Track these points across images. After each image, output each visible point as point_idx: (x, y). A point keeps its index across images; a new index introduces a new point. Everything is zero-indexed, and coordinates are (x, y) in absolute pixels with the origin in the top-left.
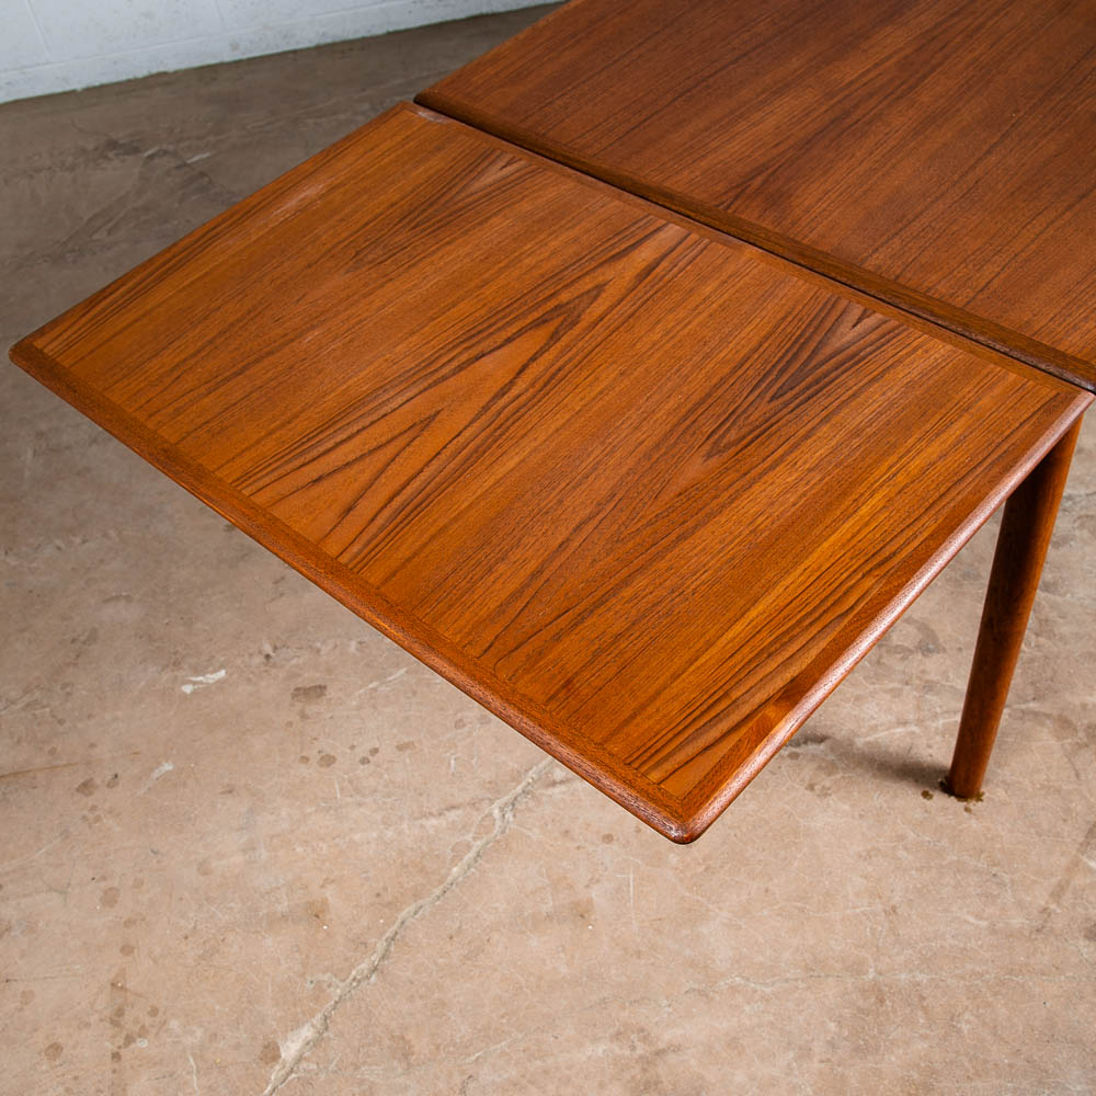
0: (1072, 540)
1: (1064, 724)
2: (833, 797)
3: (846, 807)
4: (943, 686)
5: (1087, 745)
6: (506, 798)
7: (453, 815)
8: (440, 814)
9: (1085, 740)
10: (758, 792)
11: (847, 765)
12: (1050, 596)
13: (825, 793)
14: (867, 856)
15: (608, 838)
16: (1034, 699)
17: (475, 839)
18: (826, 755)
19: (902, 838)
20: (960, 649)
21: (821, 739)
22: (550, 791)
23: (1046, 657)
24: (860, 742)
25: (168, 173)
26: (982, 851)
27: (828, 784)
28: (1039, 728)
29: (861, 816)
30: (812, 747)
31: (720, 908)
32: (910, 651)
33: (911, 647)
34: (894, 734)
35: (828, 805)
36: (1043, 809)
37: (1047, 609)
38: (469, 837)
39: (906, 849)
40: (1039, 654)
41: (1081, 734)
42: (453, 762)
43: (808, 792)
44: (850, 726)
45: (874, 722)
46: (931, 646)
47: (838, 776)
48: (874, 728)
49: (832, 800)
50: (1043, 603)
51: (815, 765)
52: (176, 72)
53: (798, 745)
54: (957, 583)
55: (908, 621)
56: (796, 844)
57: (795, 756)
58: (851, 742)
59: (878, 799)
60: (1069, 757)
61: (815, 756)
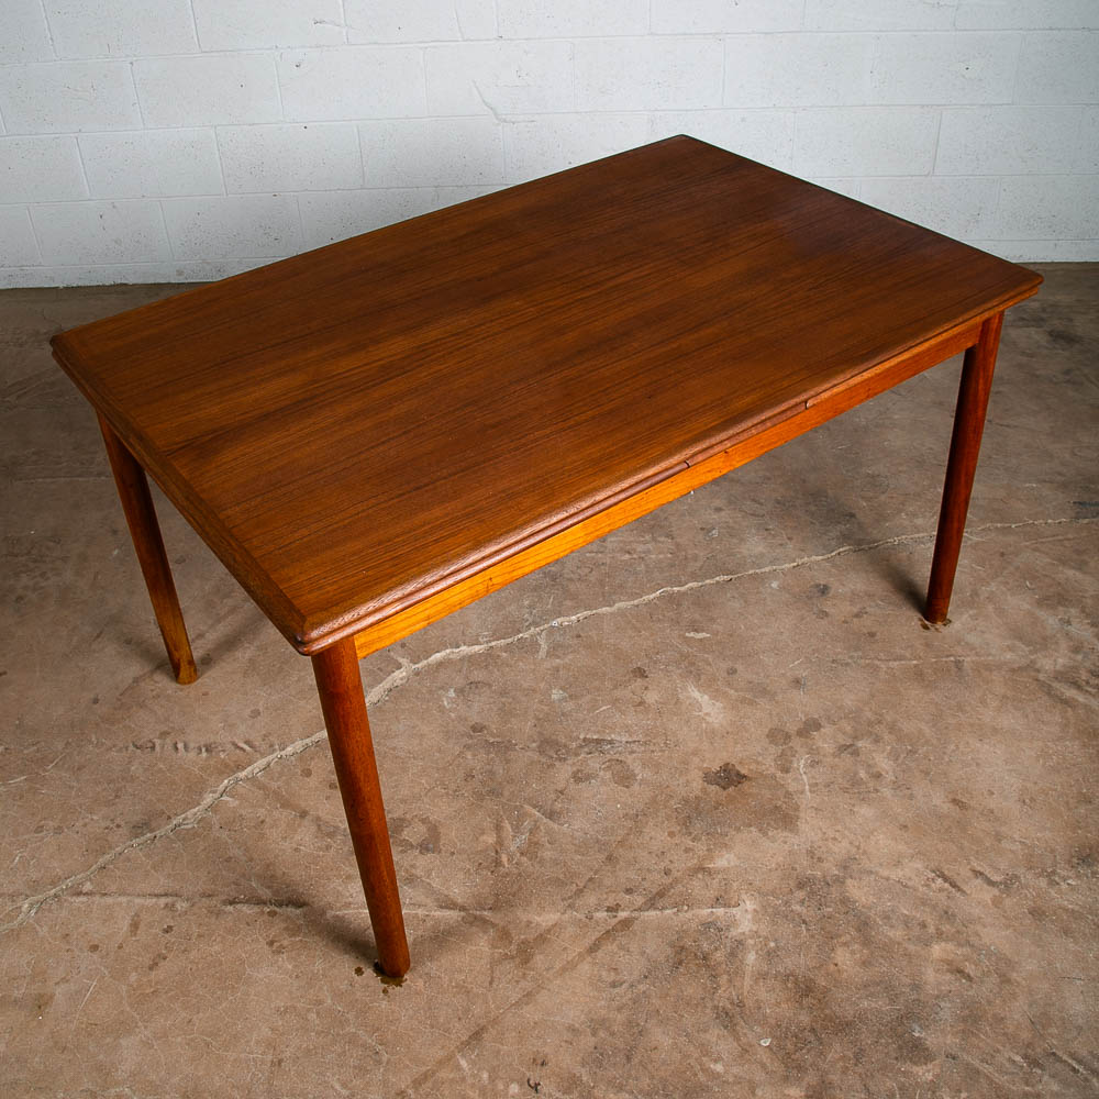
0: (593, 778)
1: (505, 935)
2: (284, 956)
3: (290, 967)
4: (422, 881)
5: (513, 958)
6: (40, 897)
9: (514, 953)
10: (228, 937)
11: (310, 931)
12: (550, 823)
13: (279, 951)
14: (282, 1013)
15: (95, 948)
16: (491, 909)
18: (298, 919)
19: (320, 1002)
20: (453, 853)
21: (299, 904)
22: (75, 899)
23: (520, 875)
24: (330, 914)
26: (378, 1029)
27: (285, 943)
28: (481, 934)
29: (297, 977)
30: (290, 910)
31: (146, 1027)
32: (412, 846)
33: (415, 844)
35: (277, 961)
36: (448, 1005)
37: (542, 834)
39: (318, 1013)
40: (516, 871)
41: (513, 947)
42: (18, 858)
43: (266, 947)
44: (330, 899)
45: (350, 900)
46: (431, 846)
47: (298, 939)
48: (348, 905)
49: (282, 958)
50: (542, 828)
51: (283, 925)
52: (134, 285)
53: (281, 905)
54: (480, 797)
55: (424, 821)
56: (233, 987)
57: (272, 914)
58: (323, 913)
59: (319, 966)
60: (493, 963)
61: (288, 917)
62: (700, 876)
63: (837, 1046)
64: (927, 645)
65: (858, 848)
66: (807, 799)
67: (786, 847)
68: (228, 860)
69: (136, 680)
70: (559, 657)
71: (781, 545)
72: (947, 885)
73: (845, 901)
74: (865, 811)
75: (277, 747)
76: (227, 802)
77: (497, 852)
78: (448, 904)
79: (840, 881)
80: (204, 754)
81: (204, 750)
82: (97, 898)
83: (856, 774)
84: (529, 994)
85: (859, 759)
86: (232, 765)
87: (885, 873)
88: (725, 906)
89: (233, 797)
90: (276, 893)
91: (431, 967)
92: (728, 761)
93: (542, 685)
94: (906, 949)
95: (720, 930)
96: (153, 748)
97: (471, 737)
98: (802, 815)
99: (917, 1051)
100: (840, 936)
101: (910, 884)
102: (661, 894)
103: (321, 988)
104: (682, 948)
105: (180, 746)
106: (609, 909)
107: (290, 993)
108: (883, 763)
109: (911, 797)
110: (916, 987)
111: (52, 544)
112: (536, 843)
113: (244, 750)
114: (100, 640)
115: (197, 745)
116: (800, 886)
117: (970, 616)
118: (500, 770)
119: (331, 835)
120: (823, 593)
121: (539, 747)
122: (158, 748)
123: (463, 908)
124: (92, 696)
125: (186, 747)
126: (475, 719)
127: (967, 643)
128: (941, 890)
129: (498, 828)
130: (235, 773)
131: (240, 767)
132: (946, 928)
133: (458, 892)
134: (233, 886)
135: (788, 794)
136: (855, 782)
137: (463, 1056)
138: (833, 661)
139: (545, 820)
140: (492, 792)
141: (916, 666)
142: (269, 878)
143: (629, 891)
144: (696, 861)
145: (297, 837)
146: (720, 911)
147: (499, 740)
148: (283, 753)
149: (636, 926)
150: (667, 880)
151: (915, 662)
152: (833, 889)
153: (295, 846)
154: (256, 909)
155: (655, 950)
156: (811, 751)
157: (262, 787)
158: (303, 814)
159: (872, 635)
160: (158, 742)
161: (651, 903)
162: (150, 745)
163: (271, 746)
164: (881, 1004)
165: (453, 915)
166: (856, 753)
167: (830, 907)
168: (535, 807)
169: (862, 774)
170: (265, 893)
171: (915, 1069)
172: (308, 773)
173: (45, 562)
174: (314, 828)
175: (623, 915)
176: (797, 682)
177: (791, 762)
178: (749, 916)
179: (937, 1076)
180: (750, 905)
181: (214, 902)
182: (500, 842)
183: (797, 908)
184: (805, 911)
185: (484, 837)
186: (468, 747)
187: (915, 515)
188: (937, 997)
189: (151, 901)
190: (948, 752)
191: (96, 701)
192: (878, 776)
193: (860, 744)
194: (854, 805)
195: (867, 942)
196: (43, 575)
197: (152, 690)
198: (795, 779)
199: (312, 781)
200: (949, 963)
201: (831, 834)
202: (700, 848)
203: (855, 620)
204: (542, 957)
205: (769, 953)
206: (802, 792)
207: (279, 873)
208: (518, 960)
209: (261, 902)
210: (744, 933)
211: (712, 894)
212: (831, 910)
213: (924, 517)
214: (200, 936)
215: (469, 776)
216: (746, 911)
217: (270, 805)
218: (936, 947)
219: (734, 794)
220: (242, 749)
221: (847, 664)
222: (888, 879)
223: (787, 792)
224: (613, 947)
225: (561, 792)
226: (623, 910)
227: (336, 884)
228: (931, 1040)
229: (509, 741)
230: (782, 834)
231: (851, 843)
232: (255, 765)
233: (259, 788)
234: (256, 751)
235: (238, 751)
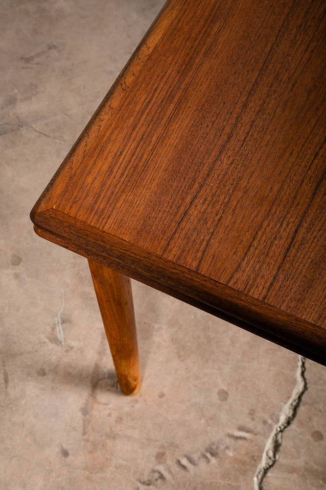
69: (85, 411)
75: (270, 421)
80: (213, 461)
81: (209, 455)
86: (247, 459)
96: (162, 477)
105: (184, 462)
113: (245, 438)
114: (10, 384)
115: (199, 454)
122: (166, 474)
124: (57, 450)
125: (190, 460)
130: (255, 466)
131: (254, 458)
148: (280, 425)
157: (291, 469)
160: (161, 468)
162: (156, 475)
163: (265, 422)
172: (318, 436)
191: (65, 454)
197: (110, 415)
220: (241, 438)
232: (266, 449)
233: (291, 472)
234: (256, 434)
235: (240, 442)
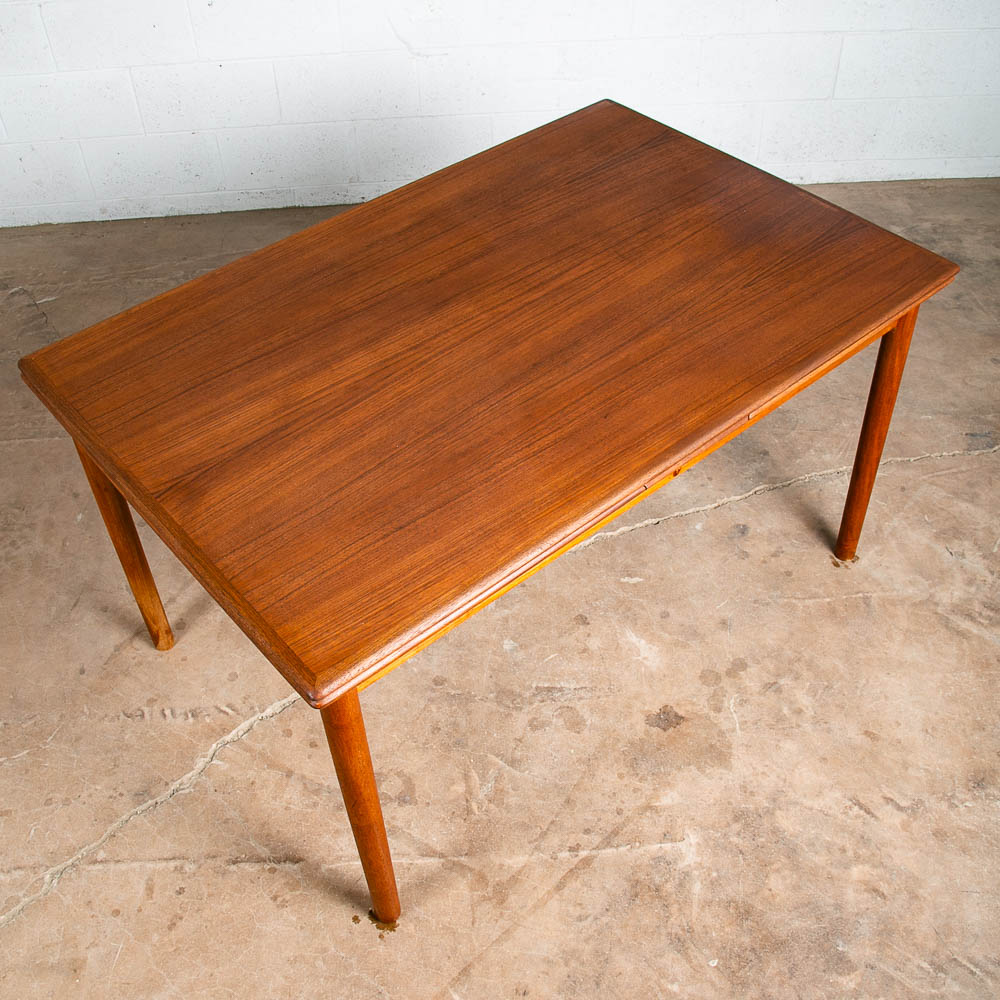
0: (548, 725)
1: (481, 878)
2: (288, 909)
3: (294, 919)
4: (404, 832)
5: (490, 899)
6: (60, 867)
7: (17, 874)
8: (8, 872)
9: (491, 895)
10: (236, 894)
11: (308, 885)
12: (513, 770)
13: (283, 905)
14: (293, 962)
15: (116, 913)
16: (466, 854)
17: (25, 895)
18: (296, 874)
19: (325, 950)
20: (428, 804)
21: (296, 860)
22: (92, 867)
23: (489, 821)
24: (324, 867)
25: (19, 310)
26: (378, 972)
27: (288, 897)
28: (460, 878)
29: (302, 928)
30: (288, 866)
31: (173, 983)
32: (391, 799)
33: (393, 797)
34: (352, 865)
35: (282, 915)
36: (437, 945)
37: (506, 781)
38: (21, 894)
39: (324, 960)
40: (485, 817)
41: (490, 889)
42: (33, 831)
43: (271, 902)
44: (323, 853)
45: (341, 853)
46: (408, 798)
47: (298, 893)
48: (339, 858)
49: (285, 912)
50: (505, 775)
51: (284, 881)
53: (279, 862)
54: (448, 748)
55: (399, 774)
56: (246, 941)
57: (273, 871)
58: (317, 867)
59: (319, 917)
60: (473, 906)
61: (287, 873)
62: (648, 814)
63: (774, 963)
64: (839, 582)
65: (785, 781)
66: (738, 737)
67: (722, 782)
68: (226, 821)
69: (118, 648)
70: (506, 607)
71: (702, 485)
72: (862, 812)
73: (775, 831)
74: (789, 746)
75: (257, 709)
76: (218, 766)
77: (467, 801)
78: (429, 852)
79: (770, 812)
80: (191, 720)
81: (190, 715)
82: (112, 866)
83: (780, 710)
84: (507, 932)
85: (781, 696)
86: (218, 728)
87: (808, 803)
88: (673, 840)
89: (222, 760)
90: (273, 850)
91: (419, 911)
92: (666, 703)
93: (494, 636)
94: (829, 873)
95: (669, 863)
96: (143, 716)
97: (433, 690)
98: (734, 751)
99: (842, 964)
100: (773, 864)
101: (830, 812)
102: (615, 833)
103: (324, 938)
104: (637, 881)
105: (168, 712)
106: (571, 849)
107: (298, 943)
108: (804, 700)
109: (829, 731)
110: (838, 907)
111: (17, 511)
112: (502, 791)
113: (227, 714)
114: (77, 608)
115: (183, 711)
116: (736, 819)
117: (876, 552)
118: (463, 722)
119: (317, 792)
120: (743, 533)
121: (497, 697)
122: (147, 716)
123: (442, 856)
124: (78, 667)
125: (173, 712)
126: (436, 672)
127: (874, 580)
128: (857, 817)
129: (466, 777)
130: (221, 736)
131: (225, 731)
132: (863, 851)
133: (436, 841)
134: (234, 847)
135: (721, 733)
136: (780, 719)
137: (455, 991)
138: (755, 602)
139: (508, 768)
140: (457, 743)
141: (829, 603)
142: (266, 838)
143: (587, 831)
144: (644, 800)
145: (287, 796)
146: (667, 846)
147: (460, 692)
148: (264, 715)
149: (595, 864)
150: (619, 820)
151: (828, 600)
152: (764, 821)
153: (284, 804)
154: (257, 867)
155: (614, 885)
156: (741, 690)
157: (248, 749)
158: (289, 774)
159: (789, 574)
160: (146, 710)
161: (607, 842)
162: (139, 713)
163: (252, 708)
164: (810, 923)
165: (433, 863)
166: (779, 690)
167: (762, 837)
168: (497, 756)
169: (785, 711)
170: (264, 852)
171: (841, 979)
172: (288, 733)
173: (12, 530)
174: (300, 787)
175: (583, 854)
176: (724, 624)
177: (722, 702)
178: (693, 849)
179: (859, 984)
180: (693, 838)
181: (219, 862)
182: (469, 792)
183: (735, 839)
184: (741, 841)
185: (455, 787)
186: (431, 700)
187: (822, 451)
188: (857, 914)
189: (162, 865)
190: (860, 686)
191: (82, 672)
192: (799, 712)
193: (782, 682)
194: (779, 741)
195: (796, 867)
196: (13, 543)
197: (134, 658)
198: (726, 718)
199: (294, 741)
200: (866, 883)
201: (760, 769)
202: (647, 787)
203: (773, 559)
204: (516, 897)
205: (712, 883)
206: (734, 730)
207: (274, 832)
208: (495, 901)
209: (260, 860)
210: (689, 866)
211: (660, 830)
212: (763, 840)
213: (831, 453)
214: (209, 895)
215: (436, 729)
216: (691, 845)
217: (257, 766)
218: (855, 869)
219: (673, 734)
220: (225, 712)
221: (767, 604)
222: (811, 809)
223: (720, 731)
224: (577, 884)
225: (520, 740)
226: (583, 849)
227: (326, 839)
228: (853, 952)
229: (469, 693)
230: (717, 771)
231: (778, 777)
232: (239, 727)
233: (246, 750)
234: (238, 714)
235: (222, 715)
